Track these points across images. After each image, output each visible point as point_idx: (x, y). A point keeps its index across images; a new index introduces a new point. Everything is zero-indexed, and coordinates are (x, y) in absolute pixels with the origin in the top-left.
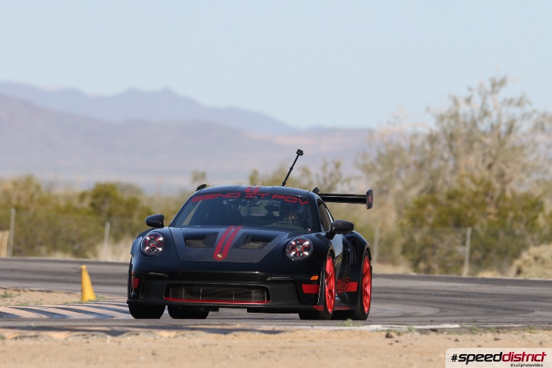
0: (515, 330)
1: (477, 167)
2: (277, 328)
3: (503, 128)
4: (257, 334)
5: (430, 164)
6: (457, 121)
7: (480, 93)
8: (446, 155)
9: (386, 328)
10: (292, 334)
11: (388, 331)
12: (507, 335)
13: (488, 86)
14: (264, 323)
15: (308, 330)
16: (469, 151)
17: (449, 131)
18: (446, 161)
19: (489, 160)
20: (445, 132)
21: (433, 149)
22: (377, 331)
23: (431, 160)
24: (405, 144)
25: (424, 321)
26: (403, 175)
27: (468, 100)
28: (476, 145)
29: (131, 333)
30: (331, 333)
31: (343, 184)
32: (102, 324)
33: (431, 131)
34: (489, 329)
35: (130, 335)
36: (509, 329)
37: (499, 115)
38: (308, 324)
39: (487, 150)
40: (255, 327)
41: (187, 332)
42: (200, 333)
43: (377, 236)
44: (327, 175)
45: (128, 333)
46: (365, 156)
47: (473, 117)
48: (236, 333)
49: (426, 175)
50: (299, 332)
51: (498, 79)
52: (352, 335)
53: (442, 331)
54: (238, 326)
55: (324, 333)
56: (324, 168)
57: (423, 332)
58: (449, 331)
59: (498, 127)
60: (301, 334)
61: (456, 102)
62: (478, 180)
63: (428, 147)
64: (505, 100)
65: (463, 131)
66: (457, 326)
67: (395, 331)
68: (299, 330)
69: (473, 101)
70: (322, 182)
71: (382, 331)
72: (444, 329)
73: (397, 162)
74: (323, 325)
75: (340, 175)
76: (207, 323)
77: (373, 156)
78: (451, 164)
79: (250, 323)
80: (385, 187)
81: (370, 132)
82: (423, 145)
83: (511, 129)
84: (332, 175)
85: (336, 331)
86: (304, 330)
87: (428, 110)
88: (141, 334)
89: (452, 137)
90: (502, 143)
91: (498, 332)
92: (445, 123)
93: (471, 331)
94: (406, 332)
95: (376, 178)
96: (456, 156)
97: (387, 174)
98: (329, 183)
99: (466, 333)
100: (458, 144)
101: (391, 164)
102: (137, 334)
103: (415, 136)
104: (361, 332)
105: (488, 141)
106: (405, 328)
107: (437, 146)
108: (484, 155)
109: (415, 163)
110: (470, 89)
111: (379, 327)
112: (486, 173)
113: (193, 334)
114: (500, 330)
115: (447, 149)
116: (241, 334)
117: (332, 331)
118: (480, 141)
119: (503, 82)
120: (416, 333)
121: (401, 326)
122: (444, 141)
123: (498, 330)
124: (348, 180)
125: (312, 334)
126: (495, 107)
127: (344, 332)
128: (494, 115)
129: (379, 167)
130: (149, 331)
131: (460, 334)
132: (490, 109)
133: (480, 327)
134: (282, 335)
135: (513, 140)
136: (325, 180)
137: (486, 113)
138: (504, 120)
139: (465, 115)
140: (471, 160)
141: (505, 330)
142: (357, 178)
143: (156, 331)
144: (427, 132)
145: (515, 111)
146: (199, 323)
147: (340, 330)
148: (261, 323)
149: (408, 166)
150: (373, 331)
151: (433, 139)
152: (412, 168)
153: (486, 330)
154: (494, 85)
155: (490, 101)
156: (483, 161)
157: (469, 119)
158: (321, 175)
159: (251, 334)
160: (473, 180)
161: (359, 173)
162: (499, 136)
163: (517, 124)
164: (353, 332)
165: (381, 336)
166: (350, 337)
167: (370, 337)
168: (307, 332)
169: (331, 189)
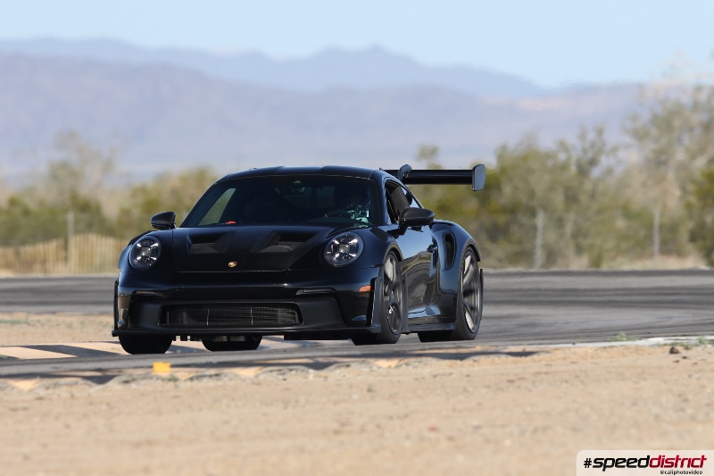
2: (529, 349)
4: (503, 357)
9: (669, 340)
10: (548, 355)
11: (673, 345)
14: (513, 343)
15: (569, 348)
22: (659, 345)
24: (686, 100)
26: (686, 140)
29: (340, 365)
30: (599, 351)
32: (302, 355)
35: (339, 367)
38: (569, 340)
40: (500, 349)
41: (412, 360)
42: (429, 360)
43: (657, 221)
44: (587, 145)
45: (336, 365)
48: (476, 358)
50: (557, 352)
52: (625, 352)
54: (478, 348)
55: (590, 351)
56: (582, 136)
60: (559, 354)
67: (682, 345)
68: (557, 349)
71: (665, 345)
73: (677, 123)
74: (589, 342)
75: (604, 144)
76: (438, 346)
77: (645, 116)
79: (493, 344)
80: (663, 158)
81: (641, 87)
84: (593, 145)
85: (605, 348)
86: (563, 349)
88: (352, 365)
94: (696, 345)
95: (651, 146)
97: (664, 141)
98: (590, 155)
101: (670, 127)
102: (348, 366)
103: (699, 89)
104: (637, 347)
106: (694, 339)
109: (700, 124)
111: (661, 340)
113: (420, 362)
116: (482, 358)
117: (600, 348)
120: (709, 346)
121: (689, 338)
124: (615, 150)
125: (575, 353)
127: (615, 349)
129: (654, 132)
130: (363, 361)
134: (535, 357)
136: (584, 151)
142: (627, 147)
143: (371, 360)
146: (428, 347)
147: (610, 347)
148: (508, 343)
149: (691, 129)
150: (653, 346)
152: (698, 131)
159: (495, 358)
161: (628, 139)
164: (627, 348)
165: (663, 353)
166: (624, 355)
167: (650, 354)
168: (568, 351)
169: (593, 162)
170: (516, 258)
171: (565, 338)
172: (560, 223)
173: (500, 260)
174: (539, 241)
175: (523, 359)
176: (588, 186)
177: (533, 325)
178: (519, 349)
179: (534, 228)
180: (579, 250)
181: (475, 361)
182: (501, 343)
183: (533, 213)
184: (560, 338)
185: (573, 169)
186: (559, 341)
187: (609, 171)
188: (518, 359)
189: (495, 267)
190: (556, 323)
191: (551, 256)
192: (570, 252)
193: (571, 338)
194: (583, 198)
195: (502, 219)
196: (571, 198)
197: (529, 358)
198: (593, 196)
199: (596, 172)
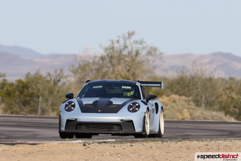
0: (140, 141)
1: (123, 70)
2: (36, 142)
3: (134, 54)
4: (27, 145)
5: (102, 70)
6: (113, 51)
7: (123, 38)
8: (109, 65)
9: (83, 141)
10: (42, 145)
11: (84, 143)
12: (136, 144)
13: (127, 35)
14: (30, 140)
16: (119, 64)
17: (110, 55)
18: (109, 68)
19: (128, 68)
20: (108, 55)
21: (103, 63)
22: (79, 143)
23: (102, 67)
24: (91, 61)
25: (100, 138)
26: (90, 75)
27: (118, 42)
28: (122, 61)
30: (59, 144)
31: (64, 78)
33: (102, 55)
34: (128, 141)
36: (137, 141)
37: (132, 48)
38: (49, 140)
39: (127, 64)
40: (26, 142)
42: (2, 145)
44: (57, 75)
46: (73, 67)
47: (120, 49)
48: (18, 145)
49: (101, 74)
50: (45, 144)
51: (131, 32)
52: (68, 145)
53: (108, 142)
54: (19, 142)
55: (56, 144)
56: (56, 72)
57: (99, 143)
58: (111, 143)
59: (131, 53)
60: (46, 145)
61: (113, 42)
62: (124, 76)
63: (101, 62)
64: (134, 41)
65: (116, 55)
66: (114, 140)
67: (87, 143)
69: (120, 42)
70: (55, 78)
71: (82, 143)
72: (108, 141)
73: (87, 68)
74: (56, 141)
75: (63, 75)
77: (77, 66)
78: (111, 69)
79: (24, 140)
80: (82, 80)
81: (76, 56)
82: (99, 61)
83: (137, 54)
84: (59, 75)
85: (61, 143)
86: (47, 143)
87: (101, 46)
89: (111, 57)
90: (133, 60)
91: (132, 143)
92: (108, 51)
93: (120, 142)
94: (92, 143)
95: (78, 76)
96: (113, 66)
97: (83, 74)
98: (58, 78)
99: (118, 143)
100: (114, 61)
101: (85, 70)
103: (95, 57)
104: (72, 143)
105: (127, 59)
106: (91, 141)
107: (105, 62)
108: (126, 65)
109: (95, 69)
110: (118, 36)
111: (80, 141)
112: (127, 73)
114: (133, 142)
115: (109, 63)
116: (20, 145)
117: (60, 143)
118: (124, 59)
119: (133, 33)
120: (96, 144)
121: (90, 141)
122: (108, 59)
123: (132, 142)
124: (66, 77)
125: (51, 145)
126: (130, 44)
127: (65, 144)
128: (130, 48)
129: (80, 71)
131: (116, 144)
132: (128, 45)
133: (124, 141)
134: (38, 145)
135: (138, 59)
136: (56, 77)
137: (126, 47)
138: (134, 50)
139: (117, 48)
140: (120, 67)
141: (135, 142)
142: (70, 76)
144: (100, 55)
145: (139, 46)
147: (63, 143)
148: (29, 140)
149: (92, 71)
151: (103, 58)
152: (94, 71)
153: (127, 142)
154: (129, 35)
155: (127, 42)
156: (126, 68)
157: (119, 50)
158: (54, 75)
159: (25, 145)
160: (121, 76)
161: (71, 74)
162: (132, 56)
163: (140, 52)
164: (69, 143)
165: (81, 145)
166: (68, 146)
167: (76, 146)
168: (49, 144)
169: (59, 81)
170: (31, 112)
171: (48, 139)
172: (47, 100)
173: (26, 112)
174: (39, 107)
175: (34, 146)
176: (57, 89)
177: (37, 135)
178: (32, 142)
179: (39, 102)
180: (53, 110)
181: (17, 146)
182: (26, 140)
183: (39, 97)
184: (46, 139)
185: (52, 83)
186: (46, 140)
187: (64, 84)
188: (32, 146)
189: (24, 115)
190: (45, 134)
191: (43, 111)
192: (50, 111)
193: (50, 139)
194: (55, 93)
195: (28, 99)
196: (51, 92)
197: (36, 145)
198: (58, 92)
199: (60, 84)
